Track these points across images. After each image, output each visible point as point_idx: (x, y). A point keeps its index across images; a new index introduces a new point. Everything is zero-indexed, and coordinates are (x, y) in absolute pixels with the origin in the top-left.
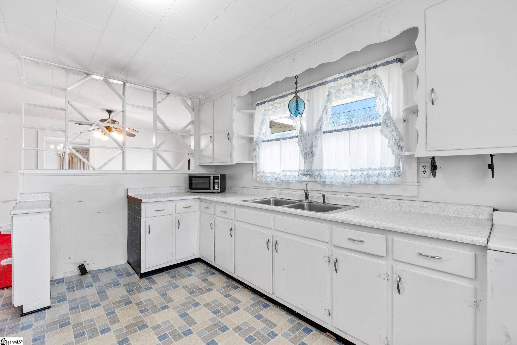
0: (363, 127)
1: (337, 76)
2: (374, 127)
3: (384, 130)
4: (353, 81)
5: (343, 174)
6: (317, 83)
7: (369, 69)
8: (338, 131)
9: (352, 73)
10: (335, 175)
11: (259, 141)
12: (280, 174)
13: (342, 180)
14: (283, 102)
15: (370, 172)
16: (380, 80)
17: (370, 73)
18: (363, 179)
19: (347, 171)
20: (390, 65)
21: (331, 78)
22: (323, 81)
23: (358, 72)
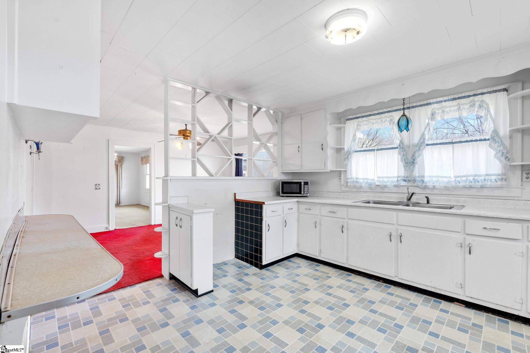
0: (467, 141)
1: (441, 99)
2: (478, 142)
3: (493, 144)
4: (459, 104)
5: (445, 180)
6: (419, 104)
7: (475, 95)
8: (440, 144)
9: (457, 97)
10: (439, 180)
11: (351, 152)
12: (374, 180)
13: (445, 185)
14: (378, 119)
15: (476, 178)
16: (488, 105)
17: (476, 98)
18: (468, 184)
19: (450, 177)
20: (497, 93)
21: (434, 100)
22: (425, 102)
23: (464, 97)
